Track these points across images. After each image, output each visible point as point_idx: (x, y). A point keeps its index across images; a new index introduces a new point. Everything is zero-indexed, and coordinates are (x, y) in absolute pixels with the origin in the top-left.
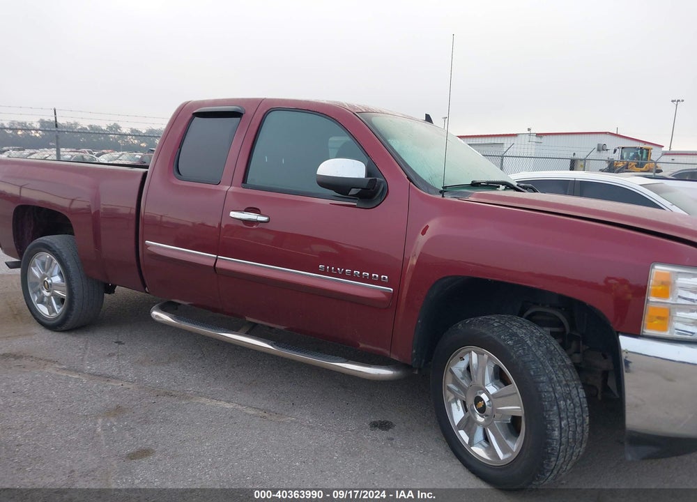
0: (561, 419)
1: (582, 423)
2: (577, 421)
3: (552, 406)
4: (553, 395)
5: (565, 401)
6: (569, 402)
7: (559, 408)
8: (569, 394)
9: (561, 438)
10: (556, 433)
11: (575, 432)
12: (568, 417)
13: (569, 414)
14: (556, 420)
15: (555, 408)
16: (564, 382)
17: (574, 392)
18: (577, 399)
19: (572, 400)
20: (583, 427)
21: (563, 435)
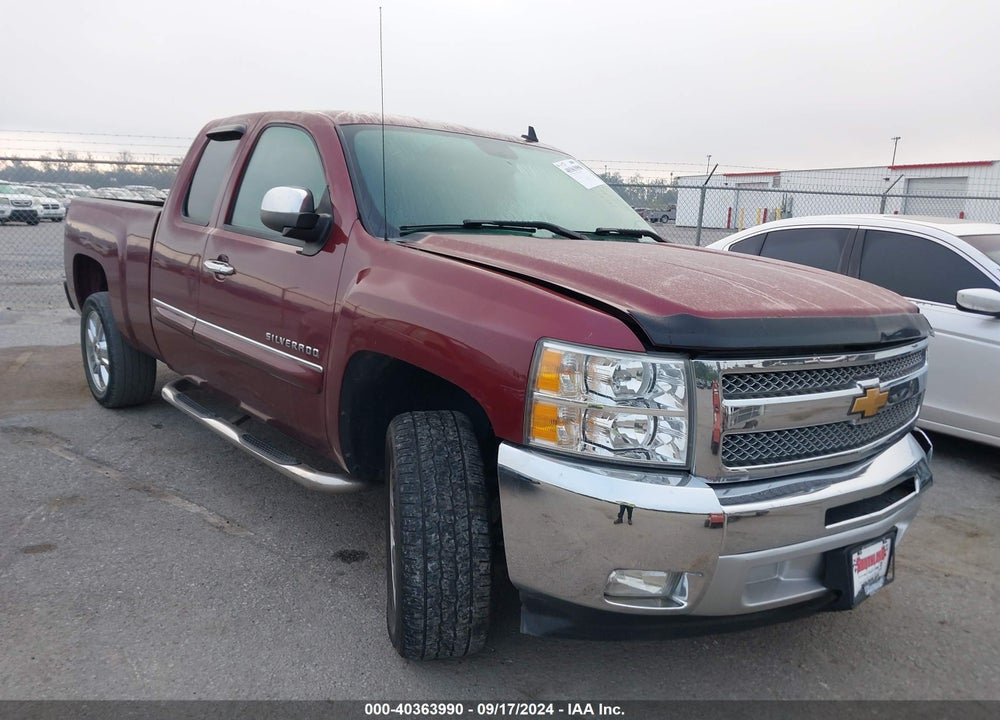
0: (427, 560)
1: (470, 571)
2: (460, 566)
3: (414, 539)
4: (421, 523)
5: (442, 535)
6: (447, 536)
7: (426, 542)
8: (453, 525)
9: (426, 586)
10: (417, 578)
11: (453, 583)
12: (441, 558)
13: (443, 553)
14: (419, 561)
15: (419, 542)
16: (449, 508)
17: (462, 524)
18: (466, 535)
19: (455, 535)
20: (472, 577)
21: (429, 582)
